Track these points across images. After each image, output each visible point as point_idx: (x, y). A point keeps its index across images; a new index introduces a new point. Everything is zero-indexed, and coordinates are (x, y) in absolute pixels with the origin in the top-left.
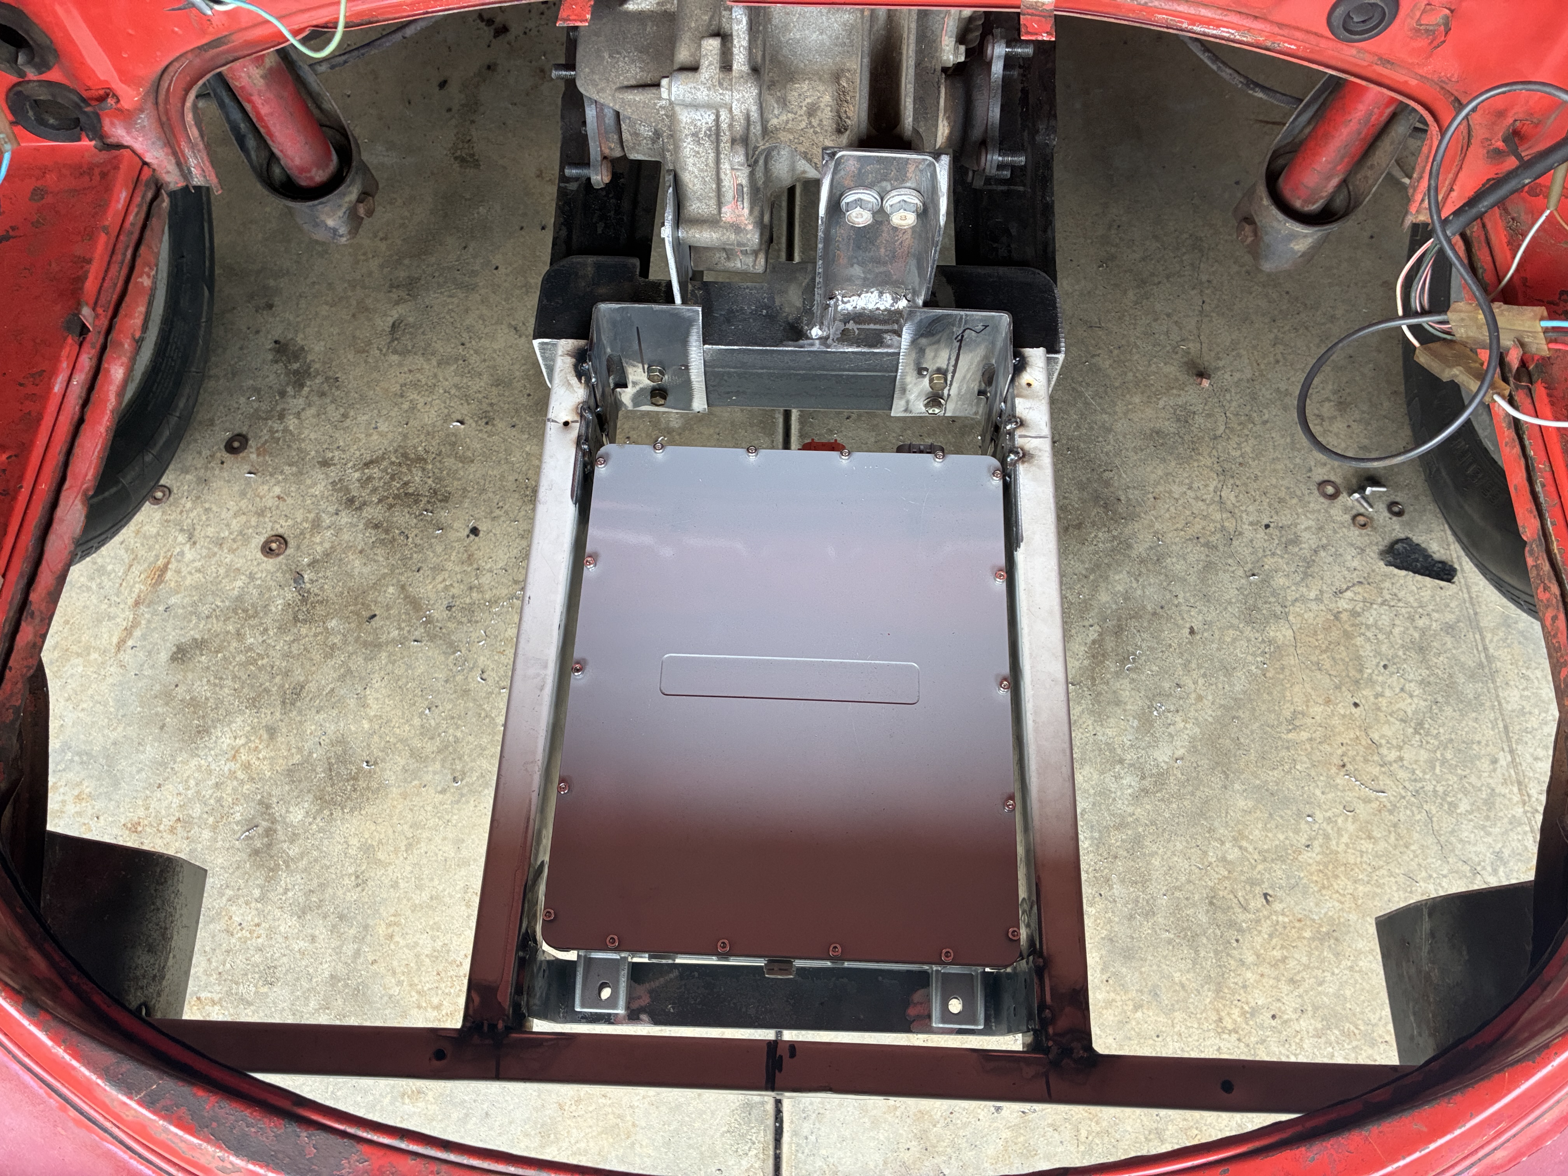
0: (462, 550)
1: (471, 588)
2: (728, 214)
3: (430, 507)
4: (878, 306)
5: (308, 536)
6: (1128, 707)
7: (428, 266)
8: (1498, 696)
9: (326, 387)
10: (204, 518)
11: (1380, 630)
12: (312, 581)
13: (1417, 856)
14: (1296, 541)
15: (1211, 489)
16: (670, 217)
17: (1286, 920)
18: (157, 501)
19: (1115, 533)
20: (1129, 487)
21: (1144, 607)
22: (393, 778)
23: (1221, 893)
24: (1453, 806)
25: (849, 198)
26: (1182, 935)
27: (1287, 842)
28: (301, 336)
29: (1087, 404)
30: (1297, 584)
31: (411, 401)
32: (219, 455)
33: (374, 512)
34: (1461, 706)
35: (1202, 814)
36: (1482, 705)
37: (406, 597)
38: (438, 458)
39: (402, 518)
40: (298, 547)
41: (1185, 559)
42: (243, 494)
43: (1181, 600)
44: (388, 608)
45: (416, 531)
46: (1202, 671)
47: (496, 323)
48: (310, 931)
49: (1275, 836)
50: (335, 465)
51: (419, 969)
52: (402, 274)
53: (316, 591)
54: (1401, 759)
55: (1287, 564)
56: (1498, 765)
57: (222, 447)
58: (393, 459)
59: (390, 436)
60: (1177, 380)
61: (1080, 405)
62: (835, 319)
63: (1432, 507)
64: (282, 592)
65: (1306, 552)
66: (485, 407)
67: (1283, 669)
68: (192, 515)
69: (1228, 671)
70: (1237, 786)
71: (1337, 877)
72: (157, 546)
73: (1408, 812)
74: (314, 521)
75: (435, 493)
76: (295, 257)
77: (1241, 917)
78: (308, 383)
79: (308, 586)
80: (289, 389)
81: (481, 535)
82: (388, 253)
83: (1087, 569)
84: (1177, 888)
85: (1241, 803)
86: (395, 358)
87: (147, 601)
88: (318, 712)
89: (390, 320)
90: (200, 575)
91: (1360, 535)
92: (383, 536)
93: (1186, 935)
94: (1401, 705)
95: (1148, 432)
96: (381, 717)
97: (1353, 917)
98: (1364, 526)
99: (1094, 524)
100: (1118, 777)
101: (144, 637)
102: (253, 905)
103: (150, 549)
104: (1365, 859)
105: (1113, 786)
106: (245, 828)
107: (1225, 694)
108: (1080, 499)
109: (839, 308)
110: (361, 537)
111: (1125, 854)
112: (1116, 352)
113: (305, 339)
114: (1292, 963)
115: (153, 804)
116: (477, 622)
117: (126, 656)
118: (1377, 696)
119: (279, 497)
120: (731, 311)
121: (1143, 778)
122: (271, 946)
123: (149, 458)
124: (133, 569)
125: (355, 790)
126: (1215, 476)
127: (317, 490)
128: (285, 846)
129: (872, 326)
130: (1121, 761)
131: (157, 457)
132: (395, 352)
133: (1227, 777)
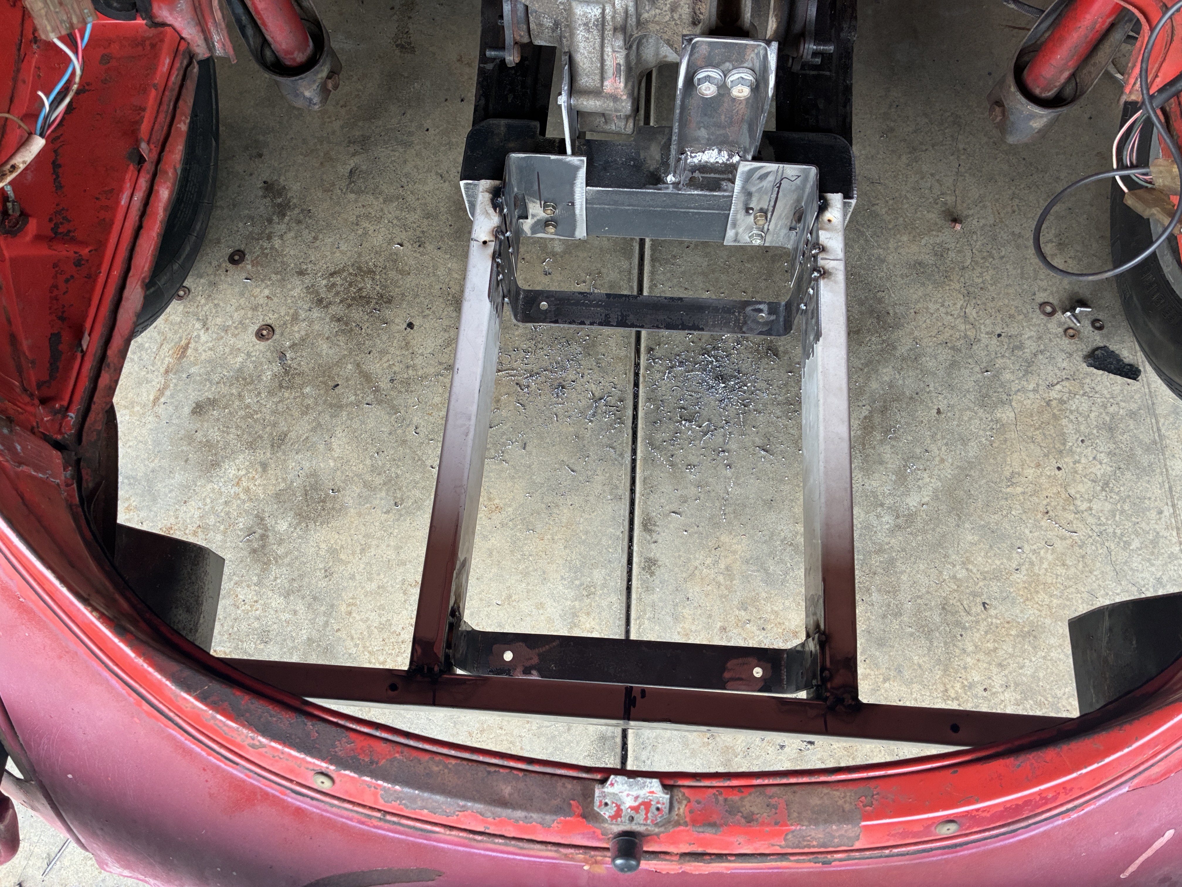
0: (401, 339)
1: (408, 367)
2: (609, 86)
3: (377, 307)
4: (717, 160)
5: (289, 326)
6: (889, 466)
7: (377, 127)
8: (1165, 465)
9: (301, 217)
10: (214, 311)
11: (1081, 414)
12: (292, 359)
13: (1097, 579)
14: (1021, 347)
15: (958, 306)
16: (566, 88)
17: (998, 622)
18: (180, 298)
19: (884, 338)
20: (896, 304)
21: (904, 393)
22: (351, 501)
23: (951, 602)
24: (1127, 544)
25: (701, 75)
26: (921, 630)
27: (1002, 566)
28: (283, 178)
29: (867, 240)
30: (1019, 379)
31: (364, 228)
32: (224, 265)
33: (337, 309)
34: (1138, 471)
35: (940, 545)
36: (1153, 471)
37: (360, 372)
38: (384, 271)
39: (357, 314)
40: (282, 334)
41: (936, 358)
42: (242, 294)
43: (932, 389)
44: (348, 380)
45: (367, 324)
46: (945, 441)
47: (427, 171)
48: (292, 607)
49: (993, 561)
50: (308, 274)
51: (370, 636)
52: (357, 133)
53: (295, 366)
54: (1090, 509)
55: (1013, 363)
56: (1163, 515)
57: (226, 259)
58: (351, 271)
59: (349, 254)
60: (936, 224)
61: (862, 242)
62: (685, 170)
63: (1125, 323)
64: (270, 366)
65: (1028, 355)
66: (418, 233)
67: (1006, 440)
68: (205, 309)
69: (965, 441)
70: (967, 525)
71: (1037, 592)
72: (180, 331)
73: (1094, 548)
74: (293, 315)
75: (382, 297)
76: (278, 119)
77: (966, 619)
78: (288, 214)
79: (289, 362)
80: (275, 218)
81: (415, 328)
82: (347, 117)
83: (862, 364)
84: (918, 597)
85: (969, 538)
86: (352, 196)
87: (174, 371)
88: (297, 453)
89: (349, 168)
90: (212, 353)
91: (1070, 343)
92: (344, 327)
93: (924, 630)
94: (1093, 470)
95: (912, 263)
96: (342, 458)
97: (1048, 621)
98: (1072, 336)
99: (869, 330)
100: (879, 516)
101: (172, 396)
102: (252, 588)
103: (176, 332)
104: (1059, 580)
105: (875, 523)
106: (246, 534)
107: (961, 458)
108: (859, 312)
109: (689, 161)
110: (328, 328)
111: (882, 571)
112: (891, 202)
113: (286, 180)
114: (1001, 653)
115: (181, 515)
116: (412, 392)
117: (160, 409)
118: (1075, 463)
119: (268, 297)
120: (607, 162)
121: (898, 517)
122: (266, 617)
123: (176, 267)
124: (164, 347)
125: (324, 509)
126: (962, 297)
127: (295, 293)
128: (275, 547)
129: (712, 175)
130: (882, 505)
131: (182, 266)
132: (352, 192)
133: (960, 518)
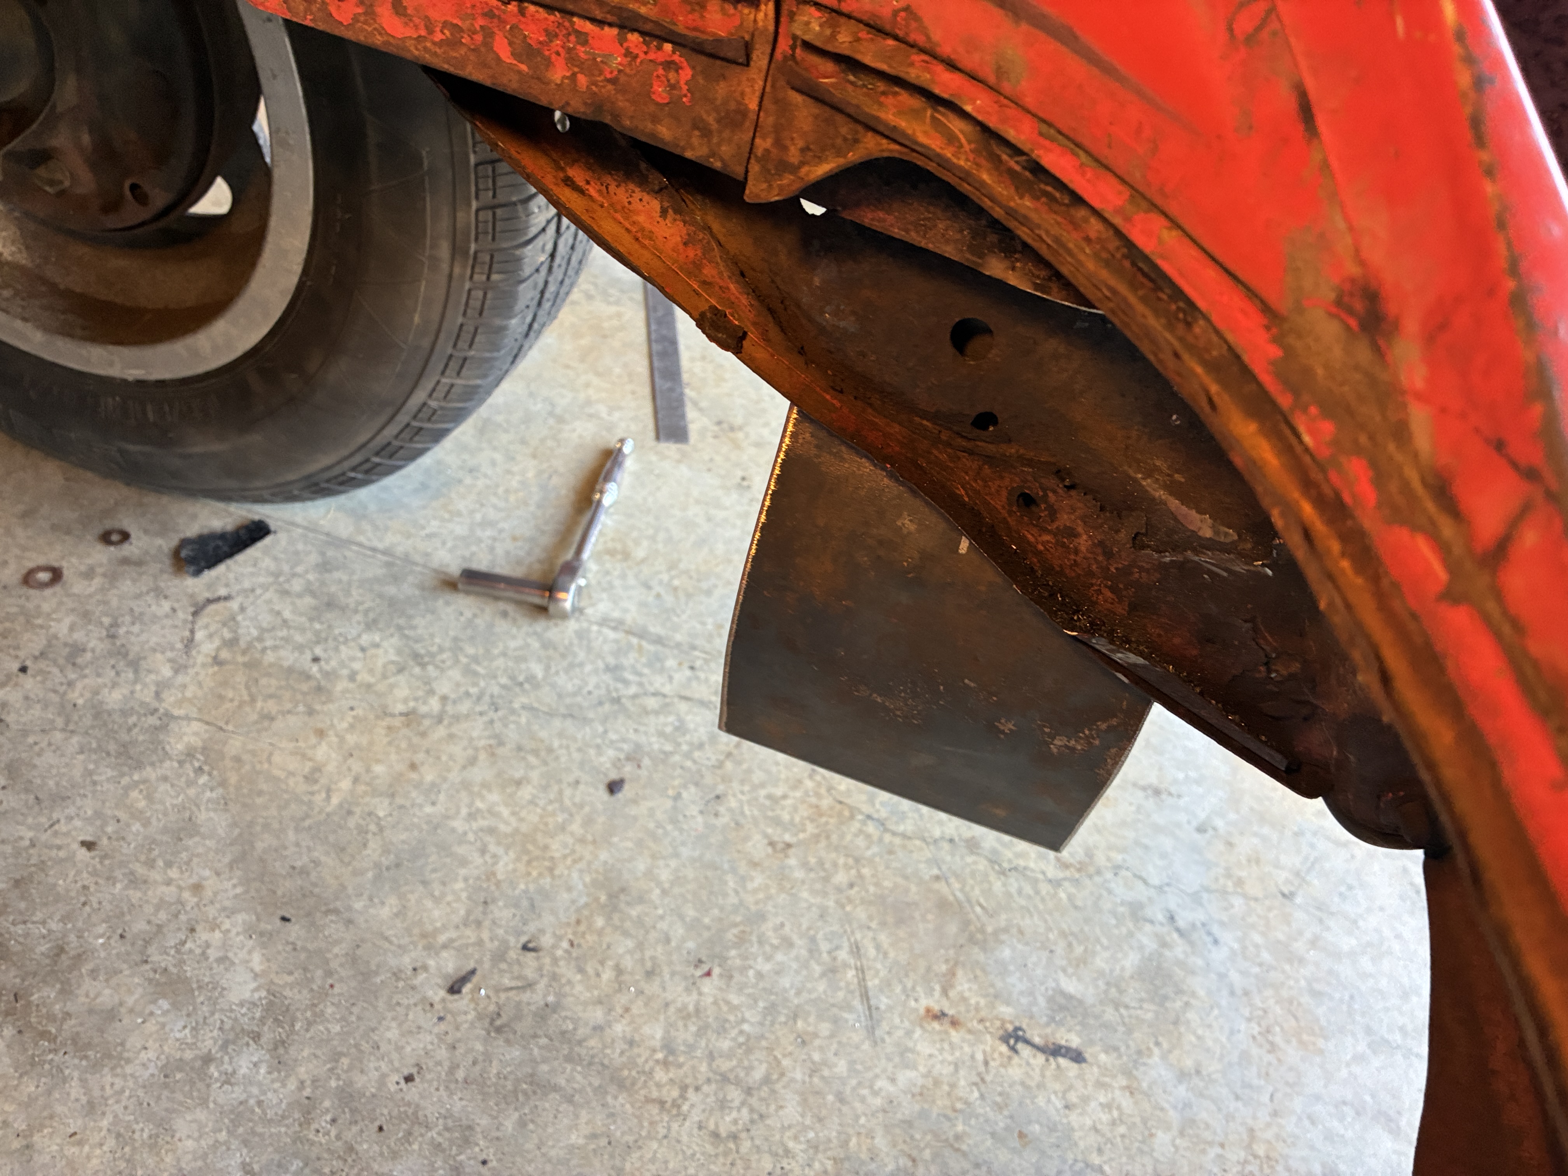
17: (569, 938)
27: (471, 882)
30: (137, 680)
35: (367, 976)
43: (30, 834)
54: (444, 699)
65: (103, 647)
67: (238, 760)
69: (188, 828)
84: (451, 1072)
91: (135, 581)
94: (380, 663)
121: (256, 1037)
